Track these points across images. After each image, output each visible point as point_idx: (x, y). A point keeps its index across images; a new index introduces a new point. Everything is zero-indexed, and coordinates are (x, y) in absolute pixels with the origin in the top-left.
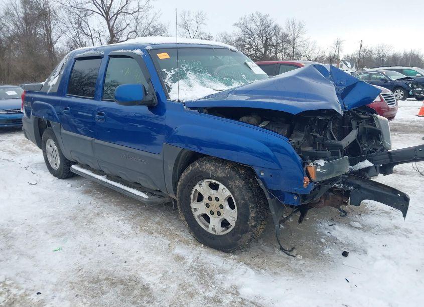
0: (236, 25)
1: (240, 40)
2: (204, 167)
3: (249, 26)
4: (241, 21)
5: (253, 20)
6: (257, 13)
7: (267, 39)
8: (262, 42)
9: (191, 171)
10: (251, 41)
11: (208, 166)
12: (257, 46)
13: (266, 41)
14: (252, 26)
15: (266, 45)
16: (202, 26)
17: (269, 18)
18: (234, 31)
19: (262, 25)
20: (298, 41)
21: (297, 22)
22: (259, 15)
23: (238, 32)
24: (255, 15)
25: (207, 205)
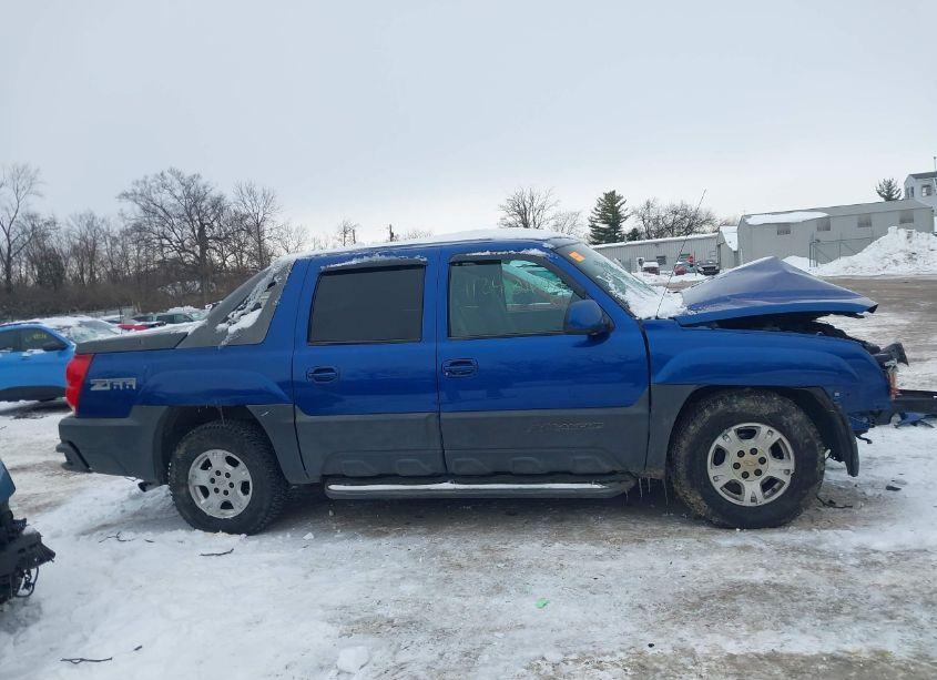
0: (126, 195)
1: (138, 228)
2: (736, 406)
3: (157, 198)
4: (135, 187)
5: (164, 186)
6: (172, 171)
7: (203, 225)
8: (193, 230)
9: (711, 418)
10: (167, 231)
11: (743, 403)
12: (182, 241)
13: (202, 229)
14: (165, 198)
15: (202, 239)
16: (31, 199)
17: (201, 182)
18: (121, 210)
19: (189, 196)
20: (267, 226)
21: (258, 190)
22: (178, 175)
23: (133, 212)
24: (167, 174)
25: (737, 466)
